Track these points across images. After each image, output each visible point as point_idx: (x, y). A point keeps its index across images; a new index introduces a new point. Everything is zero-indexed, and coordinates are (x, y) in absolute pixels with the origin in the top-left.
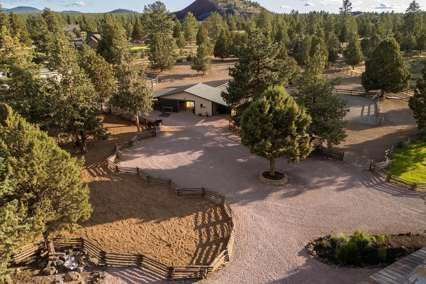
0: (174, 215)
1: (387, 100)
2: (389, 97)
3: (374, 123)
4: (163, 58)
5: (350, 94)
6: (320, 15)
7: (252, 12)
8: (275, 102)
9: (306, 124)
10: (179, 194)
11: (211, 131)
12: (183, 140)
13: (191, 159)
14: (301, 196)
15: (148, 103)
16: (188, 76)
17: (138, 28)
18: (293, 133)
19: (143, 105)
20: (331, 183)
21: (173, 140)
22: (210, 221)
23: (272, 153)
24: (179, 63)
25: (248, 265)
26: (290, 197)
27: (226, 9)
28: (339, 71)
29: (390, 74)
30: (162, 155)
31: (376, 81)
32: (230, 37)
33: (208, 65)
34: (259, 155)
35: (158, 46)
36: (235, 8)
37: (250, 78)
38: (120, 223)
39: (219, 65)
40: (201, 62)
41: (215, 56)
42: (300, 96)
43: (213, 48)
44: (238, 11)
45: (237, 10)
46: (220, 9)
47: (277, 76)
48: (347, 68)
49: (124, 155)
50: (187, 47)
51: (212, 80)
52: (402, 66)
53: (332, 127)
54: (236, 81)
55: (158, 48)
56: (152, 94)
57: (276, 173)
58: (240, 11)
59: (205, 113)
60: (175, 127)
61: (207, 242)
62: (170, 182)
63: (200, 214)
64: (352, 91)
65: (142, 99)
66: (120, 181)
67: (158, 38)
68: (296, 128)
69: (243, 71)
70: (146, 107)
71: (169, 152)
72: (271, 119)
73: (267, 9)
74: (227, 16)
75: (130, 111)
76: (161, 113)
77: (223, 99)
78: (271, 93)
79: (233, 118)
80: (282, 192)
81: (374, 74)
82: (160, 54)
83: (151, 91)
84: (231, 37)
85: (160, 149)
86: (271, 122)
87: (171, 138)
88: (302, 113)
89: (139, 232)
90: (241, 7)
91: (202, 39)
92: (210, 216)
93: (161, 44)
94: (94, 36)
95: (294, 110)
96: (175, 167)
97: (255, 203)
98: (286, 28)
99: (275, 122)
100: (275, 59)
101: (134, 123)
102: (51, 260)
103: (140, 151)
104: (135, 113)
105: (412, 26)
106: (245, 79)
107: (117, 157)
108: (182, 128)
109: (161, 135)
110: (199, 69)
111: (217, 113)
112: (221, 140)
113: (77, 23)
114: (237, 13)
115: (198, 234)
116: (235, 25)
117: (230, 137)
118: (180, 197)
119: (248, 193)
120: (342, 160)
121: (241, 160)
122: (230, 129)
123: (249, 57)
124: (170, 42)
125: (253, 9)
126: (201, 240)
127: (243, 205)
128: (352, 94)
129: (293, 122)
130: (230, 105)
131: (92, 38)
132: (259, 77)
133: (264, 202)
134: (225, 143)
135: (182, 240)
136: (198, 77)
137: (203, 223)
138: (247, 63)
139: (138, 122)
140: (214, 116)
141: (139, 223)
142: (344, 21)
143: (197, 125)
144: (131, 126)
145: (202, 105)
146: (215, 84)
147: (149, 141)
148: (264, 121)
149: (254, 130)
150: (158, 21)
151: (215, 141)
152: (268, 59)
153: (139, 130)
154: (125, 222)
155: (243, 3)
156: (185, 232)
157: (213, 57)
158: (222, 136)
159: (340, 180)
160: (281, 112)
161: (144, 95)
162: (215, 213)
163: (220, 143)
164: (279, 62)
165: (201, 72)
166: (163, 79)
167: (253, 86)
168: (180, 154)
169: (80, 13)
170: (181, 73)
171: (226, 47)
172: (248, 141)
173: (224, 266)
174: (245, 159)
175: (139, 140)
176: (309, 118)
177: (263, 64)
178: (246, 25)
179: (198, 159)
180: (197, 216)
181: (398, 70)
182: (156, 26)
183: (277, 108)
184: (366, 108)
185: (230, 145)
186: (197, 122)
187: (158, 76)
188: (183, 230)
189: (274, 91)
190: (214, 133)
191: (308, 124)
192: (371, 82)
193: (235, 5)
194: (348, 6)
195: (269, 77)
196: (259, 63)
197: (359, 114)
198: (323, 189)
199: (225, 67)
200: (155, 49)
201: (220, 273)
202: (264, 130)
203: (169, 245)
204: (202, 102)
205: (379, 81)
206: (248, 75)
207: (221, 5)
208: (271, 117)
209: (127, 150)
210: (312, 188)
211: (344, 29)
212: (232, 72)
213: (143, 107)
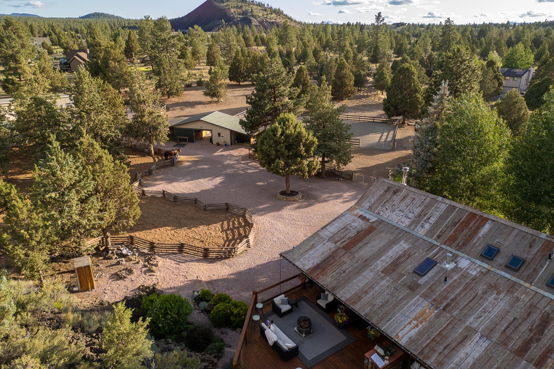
0: (202, 224)
1: (408, 126)
2: (410, 124)
3: (389, 148)
4: (170, 84)
5: (373, 121)
6: (354, 28)
7: (274, 21)
8: (286, 127)
9: (313, 146)
10: (205, 209)
11: (230, 159)
12: (203, 169)
13: (213, 184)
14: (312, 207)
15: (164, 131)
16: (200, 103)
17: (132, 44)
18: (302, 153)
19: (159, 134)
20: (338, 197)
21: (193, 168)
22: (234, 227)
23: (285, 170)
24: (188, 88)
25: (265, 249)
26: (303, 208)
27: (241, 16)
28: (368, 96)
29: (408, 100)
30: (183, 182)
31: (396, 108)
32: (247, 57)
33: (223, 90)
34: (274, 173)
35: (164, 69)
36: (253, 16)
37: (267, 107)
38: (157, 230)
39: (235, 90)
40: (215, 88)
41: (231, 79)
42: (312, 122)
43: (228, 70)
44: (257, 19)
45: (255, 18)
46: (233, 17)
47: (292, 104)
48: (375, 93)
49: (145, 182)
50: (196, 68)
51: (229, 108)
52: (419, 92)
53: (338, 149)
54: (253, 109)
55: (164, 72)
56: (167, 123)
57: (291, 191)
58: (259, 19)
59: (223, 142)
60: (192, 156)
61: (232, 238)
62: (196, 201)
63: (225, 223)
64: (374, 118)
65: (158, 128)
66: (148, 202)
67: (164, 60)
68: (304, 148)
69: (260, 99)
70: (162, 136)
71: (189, 178)
72: (283, 141)
73: (292, 17)
74: (243, 27)
75: (145, 140)
76: (176, 143)
77: (242, 127)
78: (282, 119)
79: (254, 146)
80: (296, 205)
81: (393, 100)
82: (166, 79)
83: (167, 119)
84: (249, 56)
85: (181, 176)
86: (283, 144)
87: (189, 166)
88: (309, 136)
89: (175, 235)
90: (260, 14)
91: (214, 58)
92: (234, 223)
93: (167, 67)
94: (77, 55)
95: (302, 134)
96: (198, 190)
97: (273, 214)
98: (312, 45)
99: (286, 144)
100: (290, 87)
101: (149, 154)
102: (110, 250)
103: (160, 179)
104: (150, 142)
105: (449, 46)
106: (262, 107)
107: (140, 184)
108: (200, 157)
109: (179, 164)
110: (213, 95)
111: (236, 142)
112: (241, 167)
113: (45, 36)
114: (255, 22)
115: (225, 235)
116: (253, 40)
117: (250, 164)
118: (206, 212)
119: (266, 207)
120: (351, 180)
121: (261, 183)
122: (250, 157)
123: (265, 86)
124: (177, 64)
125: (275, 18)
126: (227, 238)
127: (261, 215)
128: (375, 121)
129: (301, 144)
130: (249, 133)
131: (76, 57)
132: (276, 104)
133: (280, 213)
134: (245, 169)
135: (212, 238)
136: (212, 104)
137: (228, 228)
138: (263, 91)
139: (153, 152)
140: (232, 146)
141: (174, 229)
142: (377, 39)
143: (215, 154)
144: (145, 156)
145: (219, 134)
146: (233, 112)
147: (168, 170)
148: (277, 143)
149: (269, 152)
150: (162, 40)
151: (235, 168)
152: (282, 88)
153: (155, 160)
154: (162, 229)
155: (263, 10)
156: (214, 234)
157: (228, 81)
158: (242, 163)
159: (347, 195)
160: (291, 135)
161: (160, 124)
162: (238, 221)
163: (241, 170)
164: (294, 90)
165: (215, 99)
166: (172, 107)
167: (270, 114)
168: (202, 180)
169: (39, 17)
170: (192, 99)
171: (242, 70)
172: (265, 161)
173: (246, 250)
174: (264, 182)
175: (157, 169)
176: (315, 139)
177: (279, 93)
178: (266, 39)
179: (219, 184)
180: (223, 224)
181: (416, 96)
182: (160, 45)
183: (288, 132)
184: (385, 134)
185: (249, 171)
186: (215, 152)
187: (166, 103)
188: (212, 233)
189: (285, 117)
190: (233, 161)
191: (315, 145)
192: (392, 108)
193: (252, 12)
194: (381, 21)
195: (285, 105)
196: (275, 92)
197: (377, 140)
198: (331, 202)
199: (242, 93)
200: (161, 73)
201: (243, 254)
202: (277, 151)
203: (202, 241)
204: (220, 131)
205: (399, 107)
206: (265, 103)
207: (234, 12)
208: (282, 139)
209: (147, 178)
210: (322, 202)
211: (376, 48)
212: (249, 100)
213: (159, 136)
